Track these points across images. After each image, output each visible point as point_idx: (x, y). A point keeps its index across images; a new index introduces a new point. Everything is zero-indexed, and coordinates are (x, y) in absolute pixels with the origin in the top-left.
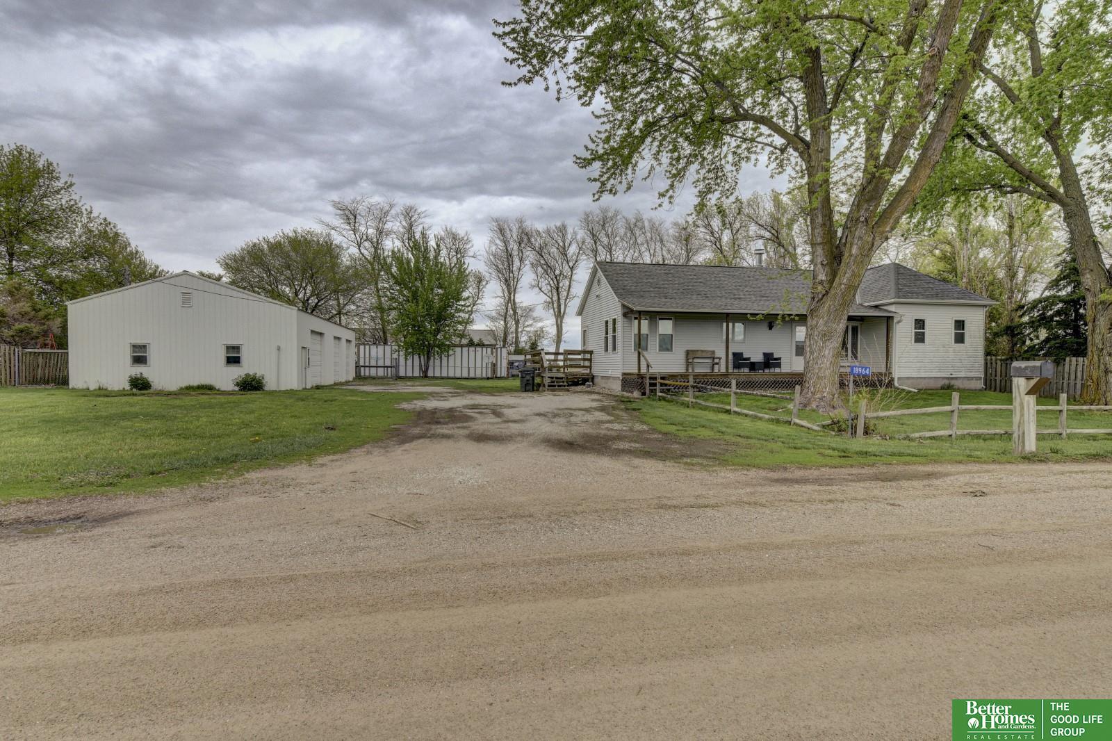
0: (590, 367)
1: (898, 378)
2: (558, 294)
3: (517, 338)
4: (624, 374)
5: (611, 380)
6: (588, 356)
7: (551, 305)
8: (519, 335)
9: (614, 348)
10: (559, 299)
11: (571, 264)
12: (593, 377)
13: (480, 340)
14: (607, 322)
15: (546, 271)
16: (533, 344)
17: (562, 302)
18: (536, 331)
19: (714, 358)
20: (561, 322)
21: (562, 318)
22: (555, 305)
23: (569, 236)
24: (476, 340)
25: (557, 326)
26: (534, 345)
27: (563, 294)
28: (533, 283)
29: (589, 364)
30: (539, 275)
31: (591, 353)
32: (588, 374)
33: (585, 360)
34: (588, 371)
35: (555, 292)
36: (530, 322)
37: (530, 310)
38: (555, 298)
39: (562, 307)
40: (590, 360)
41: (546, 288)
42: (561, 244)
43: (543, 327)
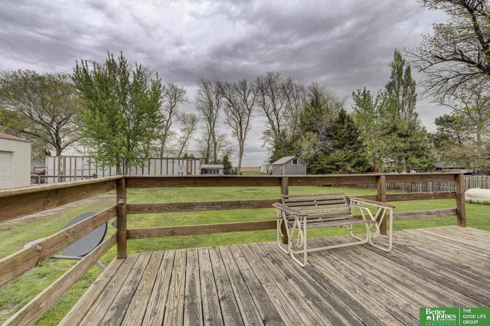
2: (241, 126)
3: (215, 154)
7: (236, 134)
8: (217, 152)
10: (241, 130)
13: (192, 155)
15: (233, 113)
16: (225, 157)
17: (244, 130)
18: (228, 150)
20: (243, 144)
21: (243, 142)
22: (239, 134)
23: (248, 87)
24: (189, 155)
25: (240, 146)
26: (226, 159)
27: (244, 126)
28: (226, 121)
30: (229, 116)
35: (238, 125)
36: (224, 143)
37: (223, 137)
38: (239, 129)
39: (243, 135)
41: (233, 123)
42: (243, 93)
43: (231, 147)
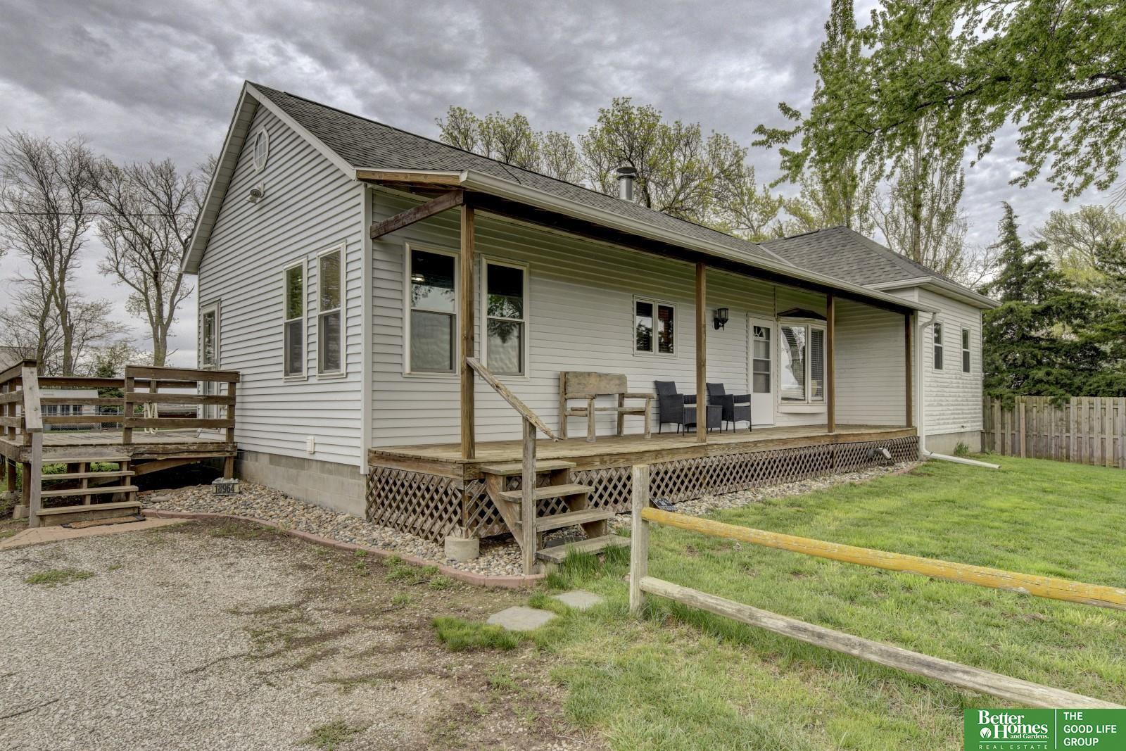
0: (230, 425)
1: (927, 436)
2: (158, 285)
3: (68, 358)
4: (376, 456)
5: (314, 471)
6: (222, 389)
7: (143, 305)
8: (74, 353)
9: (330, 360)
10: (159, 294)
11: (184, 237)
12: (239, 456)
14: (294, 276)
15: (133, 245)
16: (103, 369)
17: (166, 299)
18: (113, 349)
19: (622, 396)
20: (164, 334)
21: (165, 327)
22: (153, 305)
23: (180, 186)
25: (156, 340)
26: (106, 373)
28: (107, 264)
29: (224, 415)
30: (120, 251)
31: (233, 378)
32: (220, 446)
33: (209, 399)
34: (220, 436)
35: (151, 283)
36: (98, 330)
37: (95, 311)
38: (152, 293)
39: (166, 308)
40: (230, 401)
41: (133, 275)
42: (164, 198)
43: (126, 341)
